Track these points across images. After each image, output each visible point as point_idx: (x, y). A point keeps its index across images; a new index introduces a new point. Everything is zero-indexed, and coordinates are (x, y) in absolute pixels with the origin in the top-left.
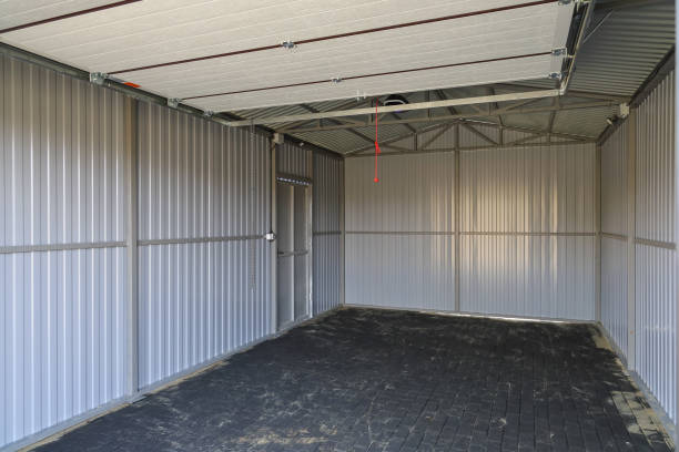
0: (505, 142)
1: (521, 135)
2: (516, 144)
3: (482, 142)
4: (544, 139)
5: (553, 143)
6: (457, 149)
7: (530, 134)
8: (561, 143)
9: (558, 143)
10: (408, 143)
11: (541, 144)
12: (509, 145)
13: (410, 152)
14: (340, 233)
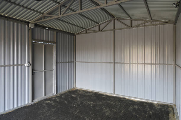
0: (133, 25)
1: (140, 22)
2: (138, 26)
3: (124, 26)
4: (149, 23)
5: (154, 25)
6: (114, 30)
7: (144, 22)
8: (158, 24)
9: (156, 25)
10: (96, 28)
11: (148, 25)
12: (134, 27)
13: (97, 32)
14: (73, 62)
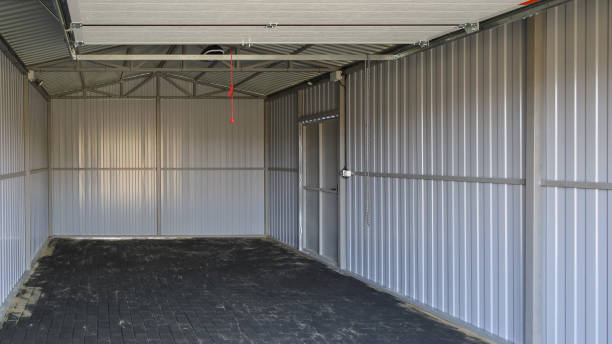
6: (158, 97)
